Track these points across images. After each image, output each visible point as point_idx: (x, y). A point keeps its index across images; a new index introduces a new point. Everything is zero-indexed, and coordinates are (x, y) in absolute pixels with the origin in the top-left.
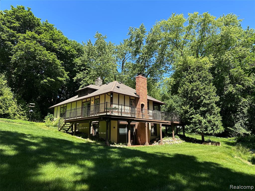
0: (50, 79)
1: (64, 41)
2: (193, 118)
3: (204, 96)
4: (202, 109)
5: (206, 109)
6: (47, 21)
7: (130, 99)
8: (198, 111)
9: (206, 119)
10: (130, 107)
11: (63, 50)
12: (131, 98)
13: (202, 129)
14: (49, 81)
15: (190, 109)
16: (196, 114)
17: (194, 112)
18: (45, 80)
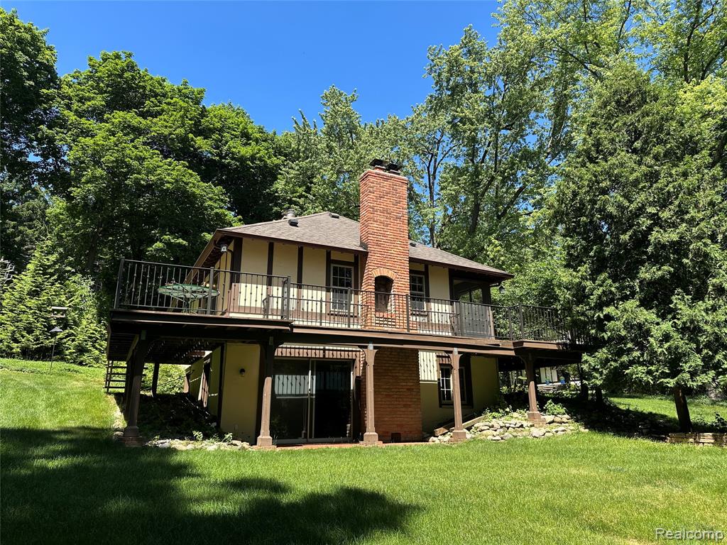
0: (173, 239)
1: (241, 132)
2: (609, 318)
3: (654, 214)
4: (647, 273)
5: (670, 272)
6: (185, 84)
7: (329, 261)
8: (632, 287)
9: (674, 318)
10: (328, 290)
11: (233, 158)
12: (334, 256)
13: (653, 368)
14: (168, 244)
15: (594, 280)
16: (625, 298)
17: (611, 292)
18: (158, 245)
